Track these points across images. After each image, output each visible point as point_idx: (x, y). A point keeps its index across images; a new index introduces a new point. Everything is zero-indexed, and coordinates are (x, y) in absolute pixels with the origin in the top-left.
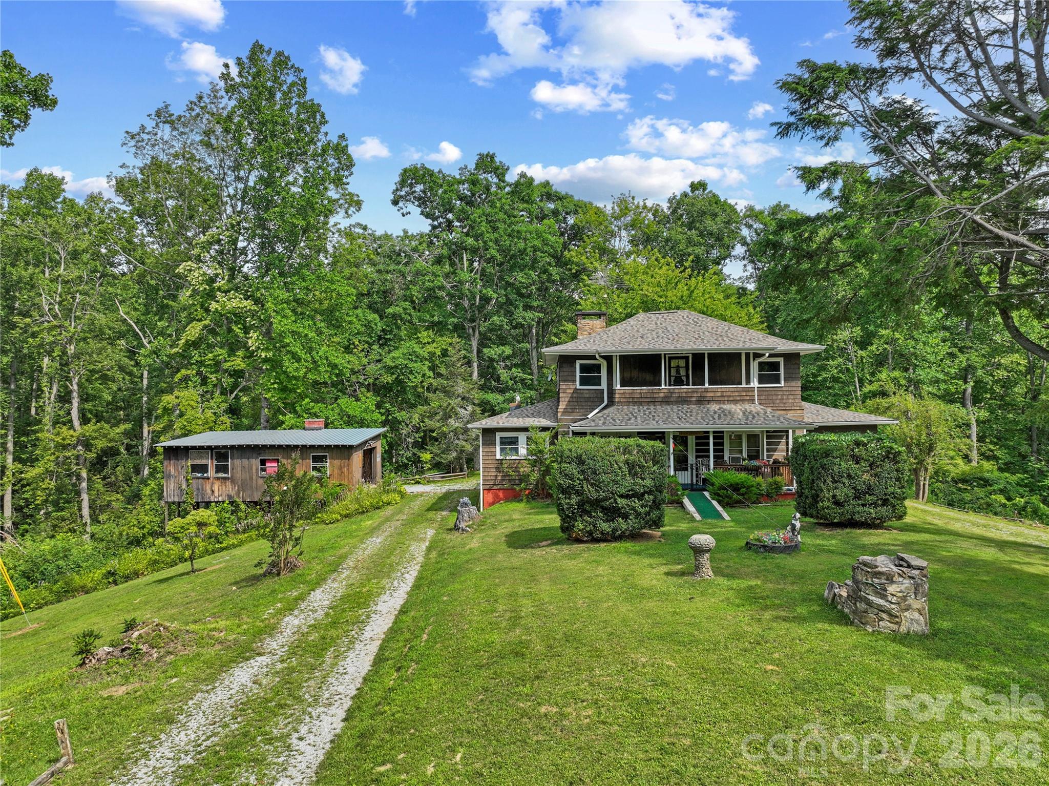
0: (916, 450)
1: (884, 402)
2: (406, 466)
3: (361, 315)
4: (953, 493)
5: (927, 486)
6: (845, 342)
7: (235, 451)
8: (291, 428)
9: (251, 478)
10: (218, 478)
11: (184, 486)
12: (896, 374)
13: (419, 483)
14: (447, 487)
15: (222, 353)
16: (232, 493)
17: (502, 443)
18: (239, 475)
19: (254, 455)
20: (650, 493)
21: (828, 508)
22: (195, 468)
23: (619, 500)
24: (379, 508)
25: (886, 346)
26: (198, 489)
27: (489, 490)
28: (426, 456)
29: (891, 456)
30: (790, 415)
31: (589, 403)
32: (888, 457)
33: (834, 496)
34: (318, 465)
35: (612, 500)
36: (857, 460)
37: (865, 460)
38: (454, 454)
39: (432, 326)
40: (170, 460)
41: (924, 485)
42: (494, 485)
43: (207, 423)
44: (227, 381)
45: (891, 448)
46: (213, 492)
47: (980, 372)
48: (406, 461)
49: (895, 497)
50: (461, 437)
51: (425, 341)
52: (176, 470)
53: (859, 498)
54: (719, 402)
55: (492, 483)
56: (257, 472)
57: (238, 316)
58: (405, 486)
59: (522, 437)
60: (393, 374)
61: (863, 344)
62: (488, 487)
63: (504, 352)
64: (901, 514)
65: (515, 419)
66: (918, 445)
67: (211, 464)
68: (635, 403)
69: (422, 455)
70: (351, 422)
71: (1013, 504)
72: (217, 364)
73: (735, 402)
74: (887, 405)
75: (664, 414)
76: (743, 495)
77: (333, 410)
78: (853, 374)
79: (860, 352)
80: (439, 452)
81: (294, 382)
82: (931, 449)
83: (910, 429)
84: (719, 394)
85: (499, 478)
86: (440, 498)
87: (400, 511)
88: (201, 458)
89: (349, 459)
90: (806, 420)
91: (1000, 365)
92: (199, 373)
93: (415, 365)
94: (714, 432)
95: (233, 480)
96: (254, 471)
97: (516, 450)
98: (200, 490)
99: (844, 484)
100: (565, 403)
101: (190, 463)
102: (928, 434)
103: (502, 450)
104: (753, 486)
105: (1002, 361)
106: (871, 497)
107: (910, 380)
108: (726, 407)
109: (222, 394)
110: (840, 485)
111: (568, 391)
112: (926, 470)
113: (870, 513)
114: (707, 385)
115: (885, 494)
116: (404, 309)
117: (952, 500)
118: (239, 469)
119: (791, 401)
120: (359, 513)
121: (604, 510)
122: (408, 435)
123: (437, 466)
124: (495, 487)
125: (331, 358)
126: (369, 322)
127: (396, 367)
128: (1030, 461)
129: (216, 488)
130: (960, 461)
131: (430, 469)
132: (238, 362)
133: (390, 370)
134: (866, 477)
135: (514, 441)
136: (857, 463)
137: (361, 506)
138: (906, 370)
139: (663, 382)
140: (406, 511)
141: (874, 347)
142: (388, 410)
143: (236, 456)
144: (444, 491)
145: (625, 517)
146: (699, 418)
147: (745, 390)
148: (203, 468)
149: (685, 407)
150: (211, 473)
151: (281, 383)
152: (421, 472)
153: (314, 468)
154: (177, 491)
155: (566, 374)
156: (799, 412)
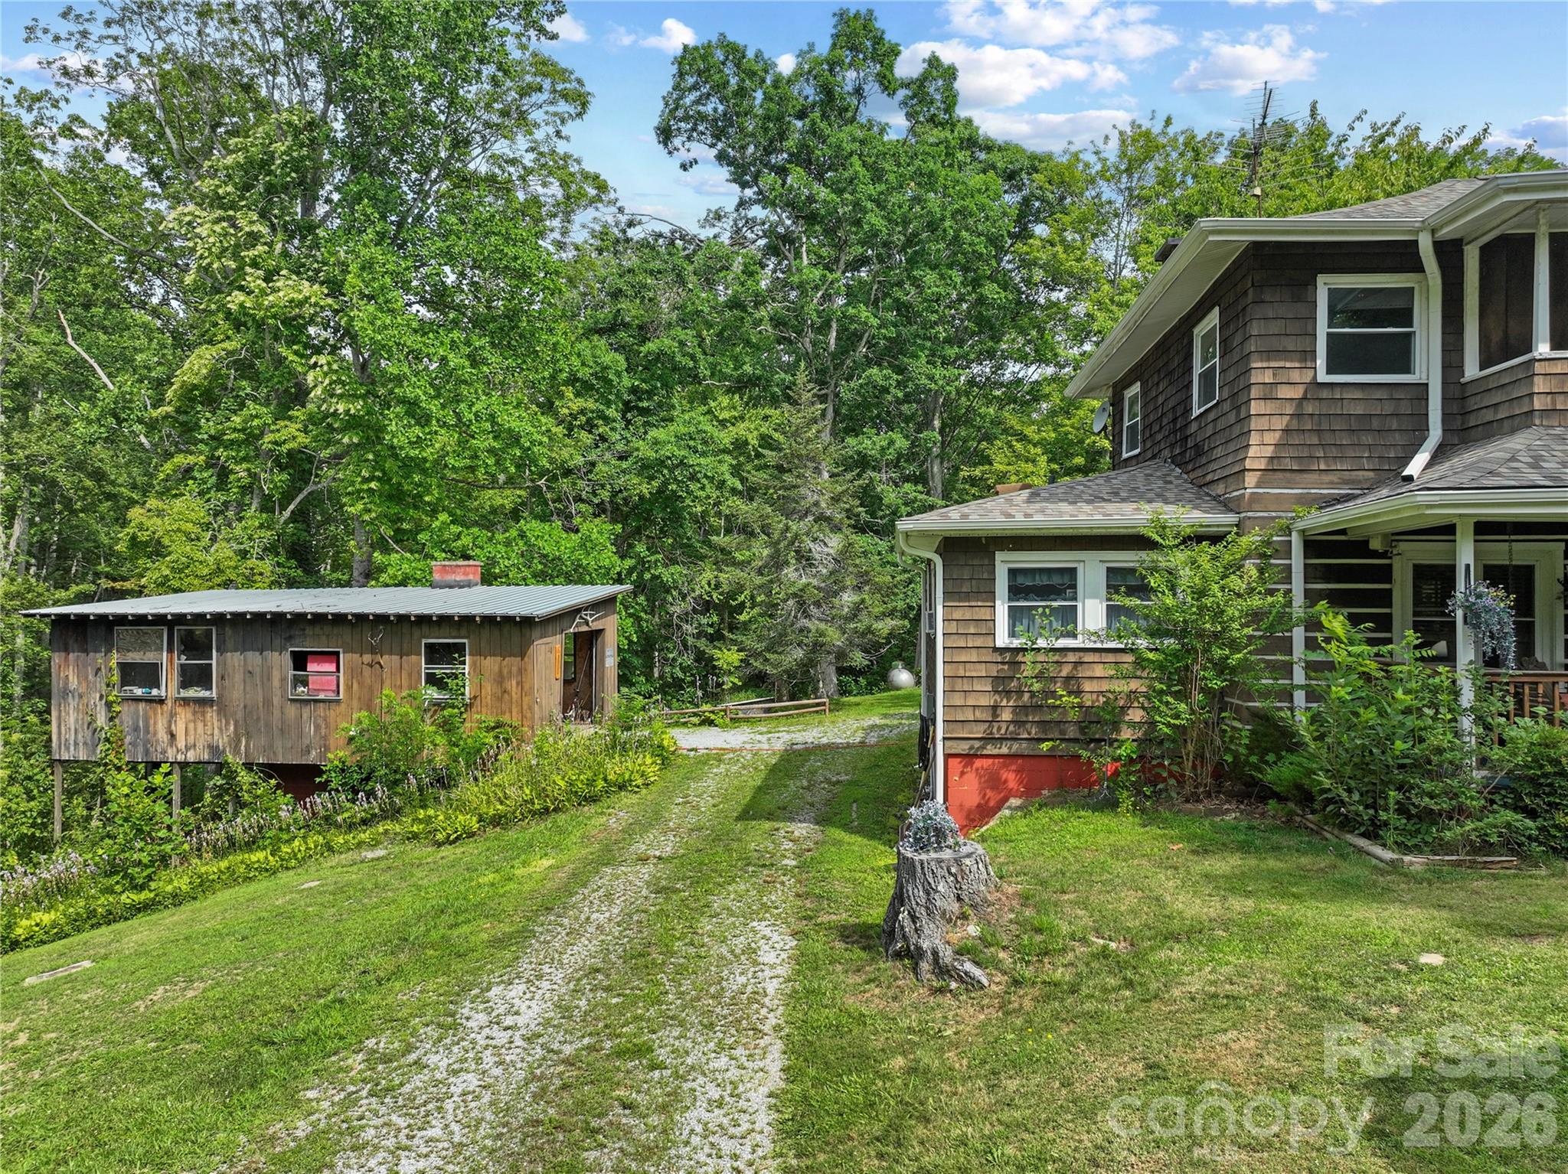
2: (678, 684)
3: (588, 352)
7: (229, 631)
8: (403, 583)
9: (268, 703)
10: (186, 701)
11: (101, 720)
13: (710, 723)
14: (786, 737)
15: (258, 412)
16: (222, 741)
17: (1015, 592)
18: (237, 694)
19: (277, 642)
22: (130, 673)
24: (592, 799)
26: (136, 729)
27: (969, 757)
28: (728, 657)
31: (1367, 439)
34: (439, 670)
38: (799, 654)
39: (740, 385)
40: (66, 650)
42: (988, 740)
43: (219, 571)
44: (274, 480)
46: (173, 736)
48: (680, 675)
50: (813, 610)
51: (725, 415)
52: (82, 676)
55: (979, 731)
56: (283, 687)
57: (293, 326)
58: (675, 732)
59: (1092, 569)
60: (652, 478)
62: (963, 747)
63: (892, 442)
65: (1064, 507)
67: (170, 663)
69: (717, 654)
70: (549, 572)
72: (252, 437)
77: (508, 543)
80: (759, 646)
81: (417, 478)
85: (1006, 716)
86: (774, 770)
87: (654, 818)
88: (144, 646)
89: (523, 655)
92: (212, 462)
93: (702, 461)
95: (220, 705)
96: (276, 683)
97: (1069, 615)
98: (140, 730)
100: (1272, 438)
101: (115, 659)
103: (1015, 614)
109: (263, 509)
111: (1284, 392)
116: (682, 344)
118: (238, 677)
120: (534, 813)
122: (685, 617)
123: (756, 681)
124: (990, 750)
125: (503, 419)
126: (606, 368)
127: (661, 463)
129: (179, 729)
131: (735, 689)
132: (291, 434)
133: (647, 469)
135: (1062, 584)
137: (542, 794)
140: (674, 814)
142: (642, 561)
143: (230, 644)
144: (779, 746)
148: (149, 675)
150: (169, 686)
151: (385, 479)
152: (714, 696)
153: (431, 679)
154: (85, 734)
155: (1275, 327)
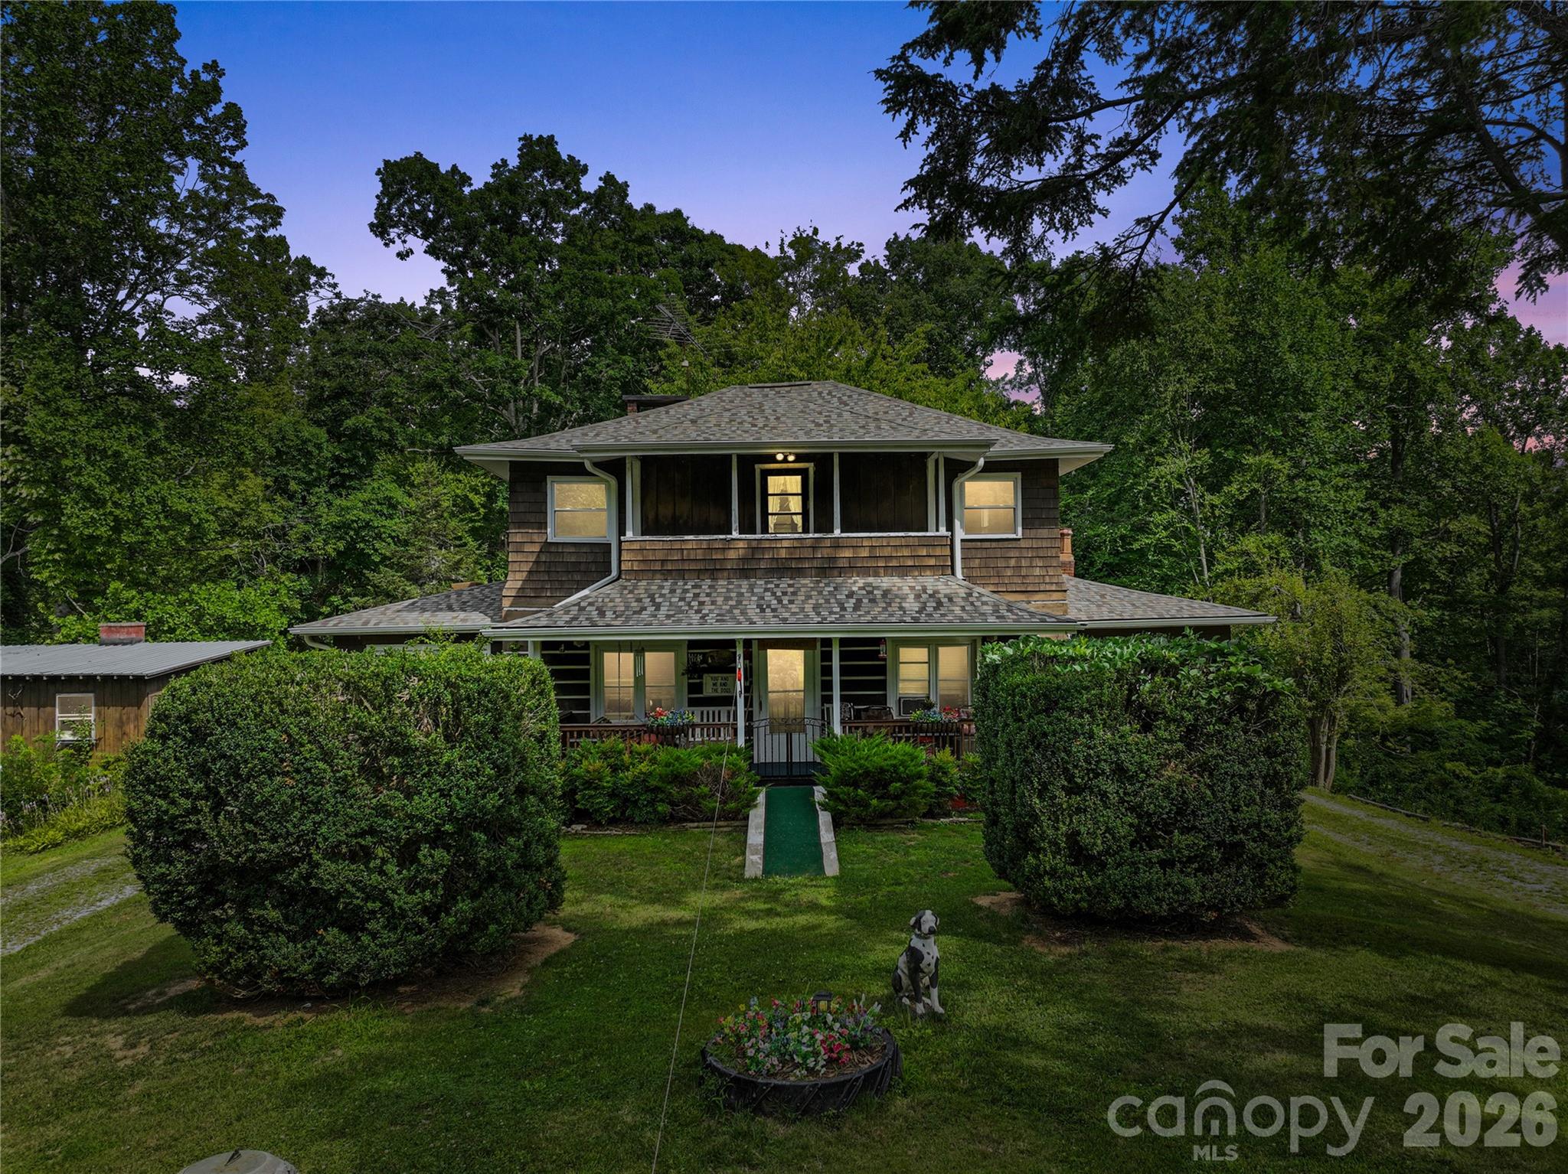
0: (1311, 680)
1: (1250, 585)
3: (289, 428)
4: (1378, 761)
5: (1333, 753)
6: (1180, 478)
8: (72, 641)
12: (1274, 538)
20: (437, 839)
21: (1053, 873)
23: (328, 867)
25: (1256, 486)
29: (1252, 706)
30: (1037, 603)
31: (578, 576)
32: (1241, 710)
33: (1073, 836)
35: (304, 867)
36: (1148, 718)
37: (1170, 720)
41: (1328, 751)
45: (1251, 680)
47: (1417, 543)
49: (1263, 837)
53: (1151, 842)
54: (865, 571)
60: (340, 538)
61: (1214, 480)
64: (1281, 890)
66: (1315, 671)
68: (666, 574)
71: (1484, 779)
73: (903, 571)
74: (1255, 591)
75: (727, 599)
76: (896, 797)
78: (1197, 539)
79: (1208, 497)
81: (100, 549)
82: (1342, 677)
83: (1300, 639)
84: (865, 553)
89: (138, 706)
90: (1072, 614)
91: (1448, 532)
94: (843, 642)
99: (1104, 795)
100: (520, 576)
102: (1337, 650)
104: (920, 776)
105: (1451, 527)
106: (1191, 838)
107: (1297, 553)
108: (885, 582)
110: (1092, 800)
111: (529, 548)
112: (1332, 720)
113: (1187, 890)
114: (837, 533)
115: (1233, 829)
117: (1377, 774)
119: (1037, 572)
121: (289, 898)
126: (304, 442)
128: (1497, 698)
130: (1388, 700)
133: (335, 531)
134: (1173, 772)
136: (1146, 728)
138: (1291, 534)
139: (735, 525)
141: (1233, 488)
145: (353, 924)
146: (808, 608)
147: (930, 543)
149: (785, 582)
151: (71, 550)
153: (65, 725)
155: (523, 508)
156: (1055, 596)
